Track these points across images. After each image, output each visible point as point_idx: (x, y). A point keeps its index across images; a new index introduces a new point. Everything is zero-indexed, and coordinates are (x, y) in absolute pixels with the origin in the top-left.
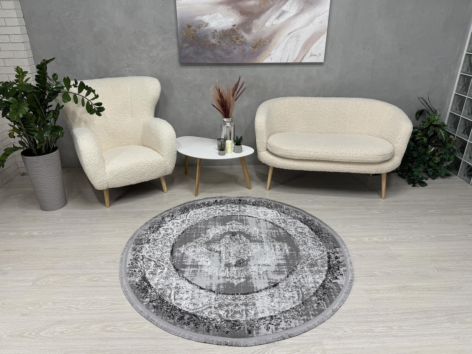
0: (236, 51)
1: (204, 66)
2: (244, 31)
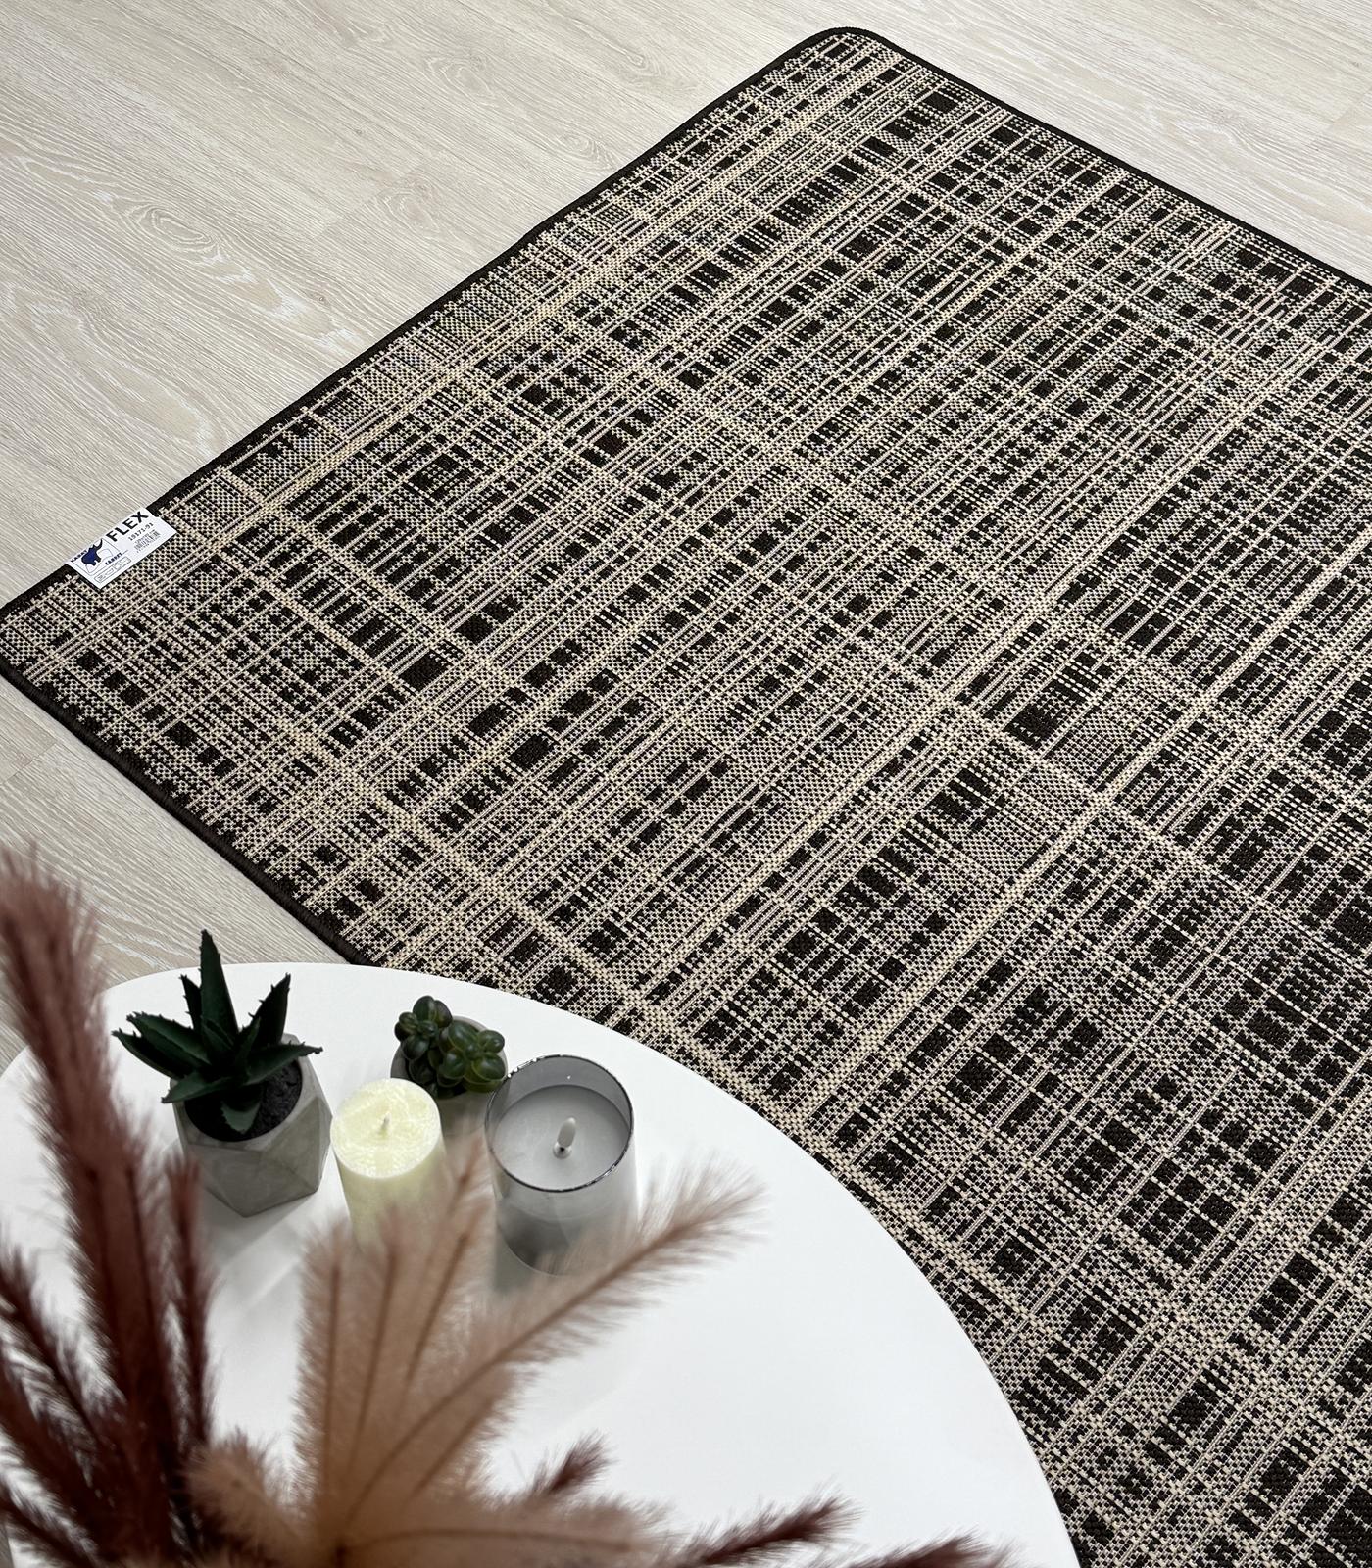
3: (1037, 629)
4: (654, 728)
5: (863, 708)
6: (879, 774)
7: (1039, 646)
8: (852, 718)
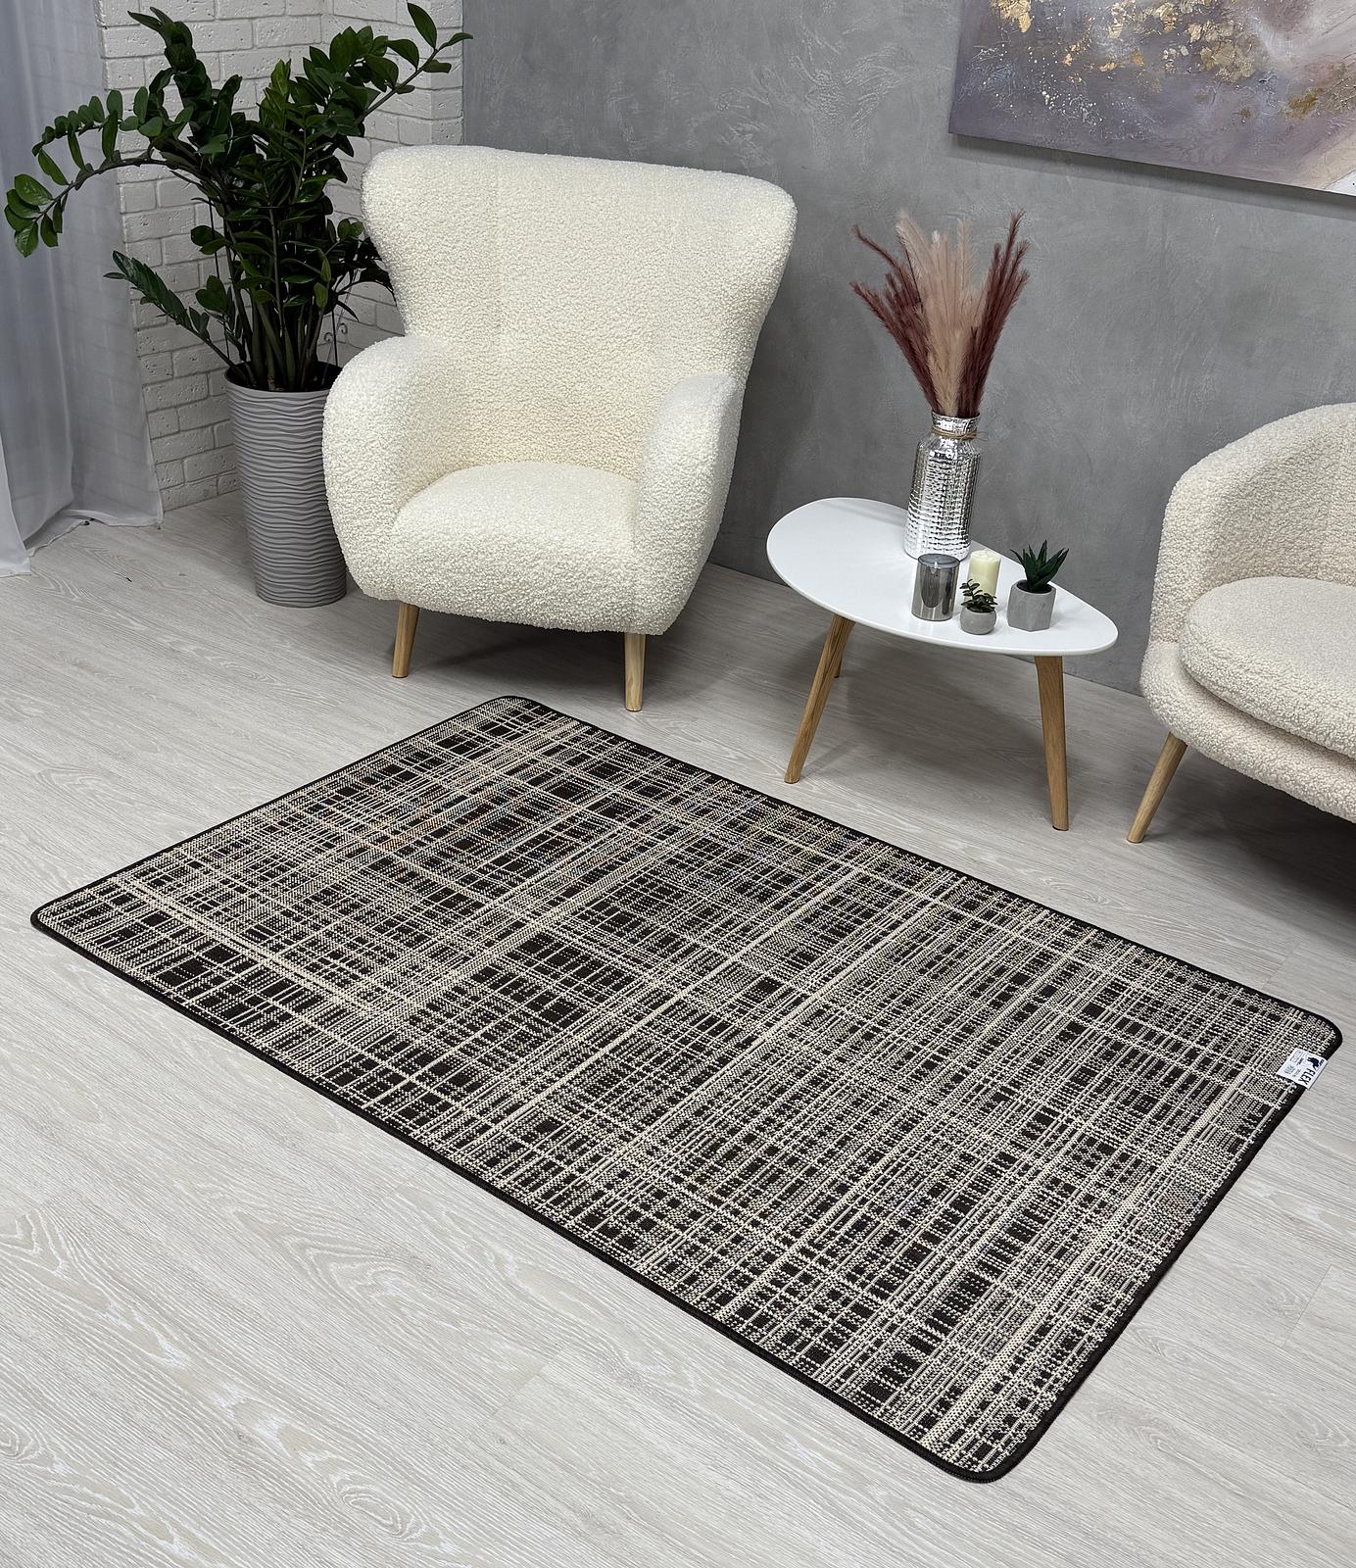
0: (1204, 114)
1: (1055, 160)
2: (1266, 18)
3: (769, 1025)
4: (961, 987)
5: (856, 993)
6: (843, 969)
7: (768, 1017)
8: (862, 990)
